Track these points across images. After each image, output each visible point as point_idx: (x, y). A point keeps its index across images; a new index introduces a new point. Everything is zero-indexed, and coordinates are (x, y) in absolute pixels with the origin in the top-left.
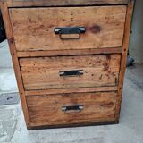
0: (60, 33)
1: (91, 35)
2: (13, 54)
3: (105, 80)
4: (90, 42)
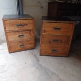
3: (30, 37)
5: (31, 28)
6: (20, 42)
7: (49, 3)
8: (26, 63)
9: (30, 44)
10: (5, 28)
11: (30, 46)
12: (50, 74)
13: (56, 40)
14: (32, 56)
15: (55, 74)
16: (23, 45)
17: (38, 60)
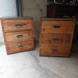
0: (16, 25)
1: (24, 26)
2: (3, 31)
3: (29, 38)
4: (24, 27)
5: (30, 28)
6: (19, 42)
7: (48, 6)
8: (24, 64)
9: (30, 44)
10: (3, 28)
11: (29, 47)
12: (51, 75)
13: (57, 39)
14: (32, 57)
15: (57, 75)
16: (22, 46)
17: (38, 61)
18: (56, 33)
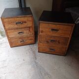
0: (17, 23)
3: (30, 34)
6: (20, 38)
8: (24, 60)
9: (30, 40)
10: (4, 26)
13: (54, 41)
16: (23, 41)
18: (54, 35)
